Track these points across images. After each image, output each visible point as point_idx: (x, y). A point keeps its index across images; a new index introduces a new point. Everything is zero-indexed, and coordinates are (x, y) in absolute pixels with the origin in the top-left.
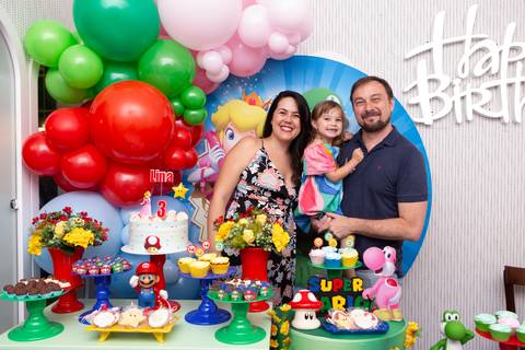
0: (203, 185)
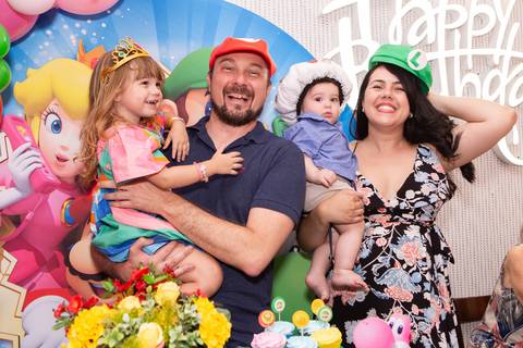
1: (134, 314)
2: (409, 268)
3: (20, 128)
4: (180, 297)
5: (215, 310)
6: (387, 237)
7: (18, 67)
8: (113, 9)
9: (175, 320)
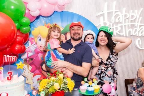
0: (28, 59)
1: (53, 81)
2: (109, 76)
3: (33, 40)
4: (64, 77)
5: (71, 80)
6: (104, 69)
7: (32, 27)
8: (52, 15)
9: (62, 82)
